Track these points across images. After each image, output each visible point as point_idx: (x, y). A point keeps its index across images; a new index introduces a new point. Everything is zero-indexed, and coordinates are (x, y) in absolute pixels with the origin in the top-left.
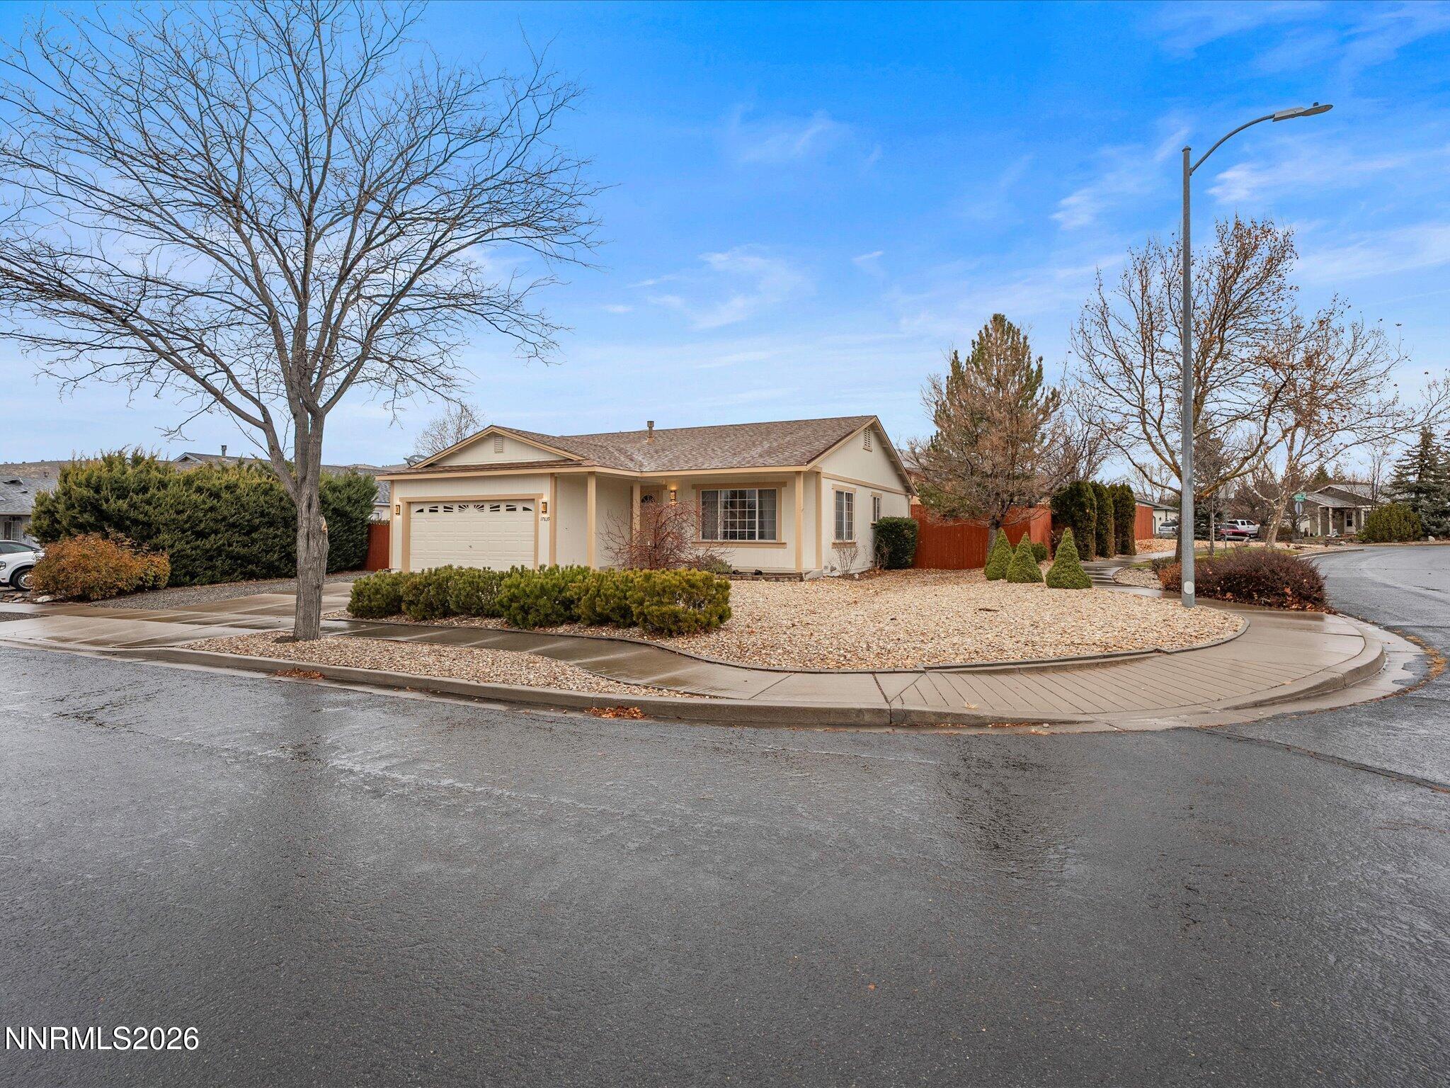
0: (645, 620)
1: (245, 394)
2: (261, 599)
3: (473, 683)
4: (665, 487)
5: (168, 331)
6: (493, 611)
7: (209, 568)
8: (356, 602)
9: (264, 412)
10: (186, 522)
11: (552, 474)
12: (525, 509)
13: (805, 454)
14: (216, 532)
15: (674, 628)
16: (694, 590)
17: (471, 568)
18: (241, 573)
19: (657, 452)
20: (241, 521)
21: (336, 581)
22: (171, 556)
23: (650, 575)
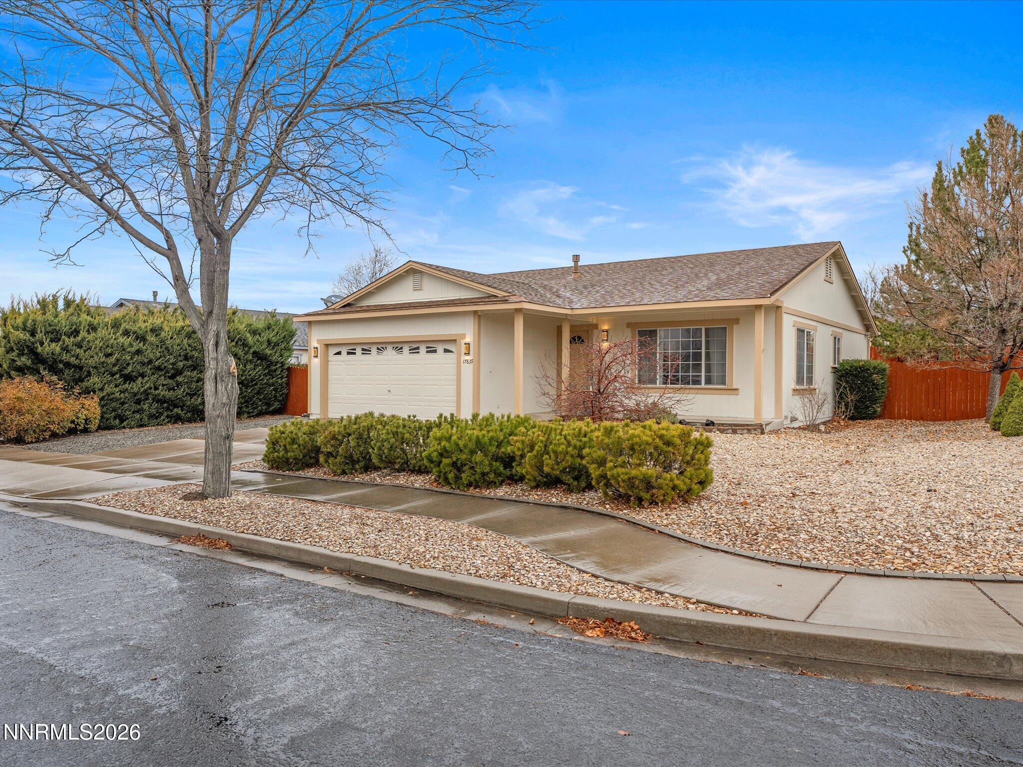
0: (608, 485)
1: (147, 216)
2: (182, 445)
3: (405, 568)
4: (596, 326)
5: (67, 150)
6: (420, 467)
7: (137, 412)
8: (272, 452)
9: (168, 237)
10: (114, 365)
11: (475, 312)
12: (446, 351)
13: (764, 286)
14: (143, 375)
15: (646, 496)
16: (670, 449)
17: (393, 416)
18: (168, 417)
19: (585, 287)
20: (166, 364)
21: (256, 426)
22: (102, 399)
23: (612, 428)
